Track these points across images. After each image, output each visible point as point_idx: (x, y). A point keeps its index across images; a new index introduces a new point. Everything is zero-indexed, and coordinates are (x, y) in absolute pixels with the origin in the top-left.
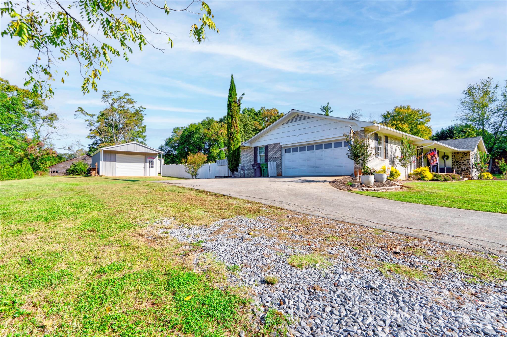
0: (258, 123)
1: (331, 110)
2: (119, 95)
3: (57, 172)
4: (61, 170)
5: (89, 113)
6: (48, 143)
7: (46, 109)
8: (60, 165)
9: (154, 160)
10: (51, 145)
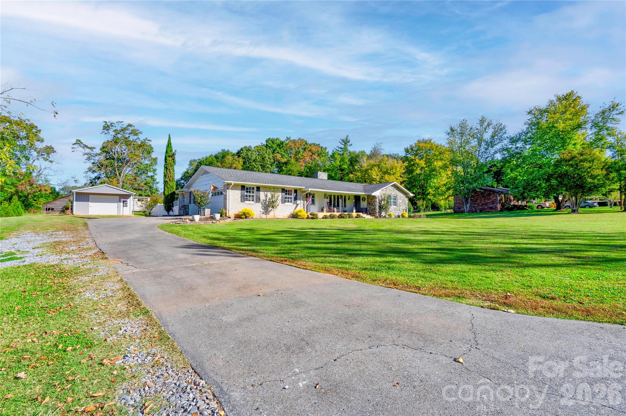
0: (281, 156)
1: (350, 143)
2: (122, 126)
3: (52, 209)
4: (57, 207)
5: (89, 146)
6: (43, 179)
7: (42, 141)
8: (55, 202)
9: (128, 200)
10: (47, 181)
